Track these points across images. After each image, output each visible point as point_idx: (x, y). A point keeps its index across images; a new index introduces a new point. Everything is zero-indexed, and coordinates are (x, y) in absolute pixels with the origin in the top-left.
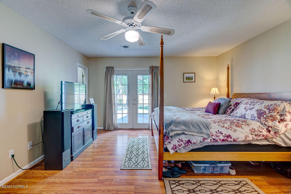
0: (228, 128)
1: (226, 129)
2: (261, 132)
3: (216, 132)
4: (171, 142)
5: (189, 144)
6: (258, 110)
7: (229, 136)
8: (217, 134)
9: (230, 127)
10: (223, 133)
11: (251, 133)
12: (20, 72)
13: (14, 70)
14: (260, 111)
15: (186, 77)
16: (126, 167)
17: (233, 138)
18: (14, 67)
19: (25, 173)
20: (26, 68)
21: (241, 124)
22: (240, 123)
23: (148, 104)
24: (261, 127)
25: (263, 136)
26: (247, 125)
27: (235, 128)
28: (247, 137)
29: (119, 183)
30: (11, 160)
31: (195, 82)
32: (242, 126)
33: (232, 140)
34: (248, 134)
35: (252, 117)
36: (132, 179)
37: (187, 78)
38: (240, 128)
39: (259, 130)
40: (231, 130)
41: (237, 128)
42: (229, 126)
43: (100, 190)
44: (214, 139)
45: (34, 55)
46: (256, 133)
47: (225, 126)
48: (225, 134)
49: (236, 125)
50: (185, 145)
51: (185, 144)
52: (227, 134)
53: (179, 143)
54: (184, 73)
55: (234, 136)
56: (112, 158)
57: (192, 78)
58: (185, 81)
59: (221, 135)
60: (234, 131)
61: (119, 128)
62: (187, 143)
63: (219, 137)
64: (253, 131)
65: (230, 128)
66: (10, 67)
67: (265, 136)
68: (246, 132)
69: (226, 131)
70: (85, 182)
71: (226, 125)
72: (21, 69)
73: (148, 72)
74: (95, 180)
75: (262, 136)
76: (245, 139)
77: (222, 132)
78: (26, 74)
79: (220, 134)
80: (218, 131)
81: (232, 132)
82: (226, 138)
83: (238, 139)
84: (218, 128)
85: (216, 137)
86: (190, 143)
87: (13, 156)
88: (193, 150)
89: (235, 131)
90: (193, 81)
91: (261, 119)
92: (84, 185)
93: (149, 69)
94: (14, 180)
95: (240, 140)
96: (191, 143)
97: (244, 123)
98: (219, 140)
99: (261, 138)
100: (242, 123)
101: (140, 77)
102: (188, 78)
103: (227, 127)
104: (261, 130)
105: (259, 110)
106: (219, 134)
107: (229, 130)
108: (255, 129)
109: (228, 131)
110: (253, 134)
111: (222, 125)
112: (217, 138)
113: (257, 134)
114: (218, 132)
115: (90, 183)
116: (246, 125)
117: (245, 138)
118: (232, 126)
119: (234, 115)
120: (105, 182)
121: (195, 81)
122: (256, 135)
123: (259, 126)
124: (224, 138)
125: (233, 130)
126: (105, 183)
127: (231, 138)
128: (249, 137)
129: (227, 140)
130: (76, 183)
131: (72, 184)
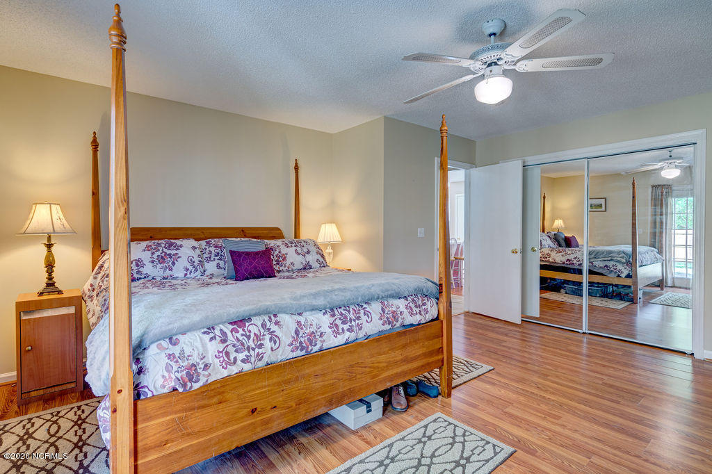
16: (494, 446)
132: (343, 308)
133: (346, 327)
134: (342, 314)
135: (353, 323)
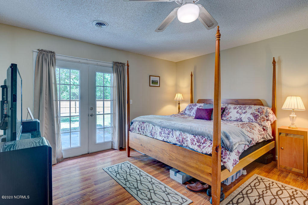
4: (230, 157)
14: (254, 114)
15: (152, 81)
23: (111, 114)
35: (249, 120)
54: (150, 76)
57: (157, 82)
60: (253, 134)
61: (64, 157)
73: (111, 69)
83: (256, 140)
91: (258, 121)
93: (112, 65)
101: (99, 75)
102: (154, 82)
105: (252, 113)
119: (228, 119)
121: (159, 85)
132: (201, 136)
133: (198, 144)
134: (198, 138)
135: (202, 144)
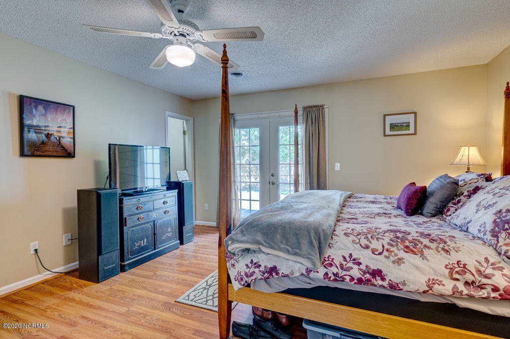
0: (380, 250)
1: (373, 253)
2: (486, 277)
3: (344, 258)
4: (236, 264)
5: (271, 275)
6: (500, 211)
7: (377, 273)
8: (344, 263)
9: (387, 250)
10: (361, 264)
11: (451, 273)
12: (48, 133)
13: (37, 131)
14: (504, 214)
15: (391, 124)
16: (188, 300)
17: (388, 280)
18: (37, 126)
19: (56, 278)
20: (58, 127)
21: (425, 246)
22: (422, 243)
24: (492, 260)
25: (496, 289)
26: (442, 252)
27: (402, 254)
28: (434, 284)
29: (150, 324)
30: (34, 256)
31: (415, 134)
32: (426, 252)
33: (385, 284)
34: (441, 275)
35: (479, 231)
36: (177, 322)
37: (393, 127)
38: (417, 257)
39: (479, 271)
40: (386, 257)
41: (407, 257)
42: (383, 246)
43: (113, 327)
44: (335, 273)
45: (74, 107)
46: (469, 278)
47: (372, 246)
48: (367, 266)
49: (407, 247)
50: (263, 276)
51: (264, 273)
52: (373, 267)
53: (247, 270)
55: (393, 274)
56: (182, 280)
57: (408, 126)
58: (388, 132)
59: (355, 267)
60: (394, 262)
62: (268, 272)
63: (349, 271)
64: (457, 270)
65: (386, 253)
66: (30, 127)
67: (502, 292)
68: (433, 269)
69: (372, 259)
70: (108, 309)
71: (376, 245)
72: (48, 129)
74: (123, 310)
75: (489, 289)
76: (428, 289)
77: (359, 259)
78: (59, 135)
79: (354, 263)
80: (351, 255)
81: (389, 263)
82: (368, 276)
83: (404, 284)
84: (353, 248)
85: (340, 271)
86: (274, 274)
87: (36, 250)
88: (289, 292)
89: (399, 261)
90: (412, 131)
91: (500, 239)
92: (103, 313)
93: (301, 112)
94: (37, 284)
95: (412, 287)
96: (277, 274)
97: (434, 245)
98: (348, 278)
99: (488, 293)
100: (429, 244)
102: (396, 126)
103: (377, 250)
104: (489, 271)
105: (504, 210)
106: (350, 265)
107: (381, 257)
108: (465, 265)
109: (377, 260)
110: (458, 280)
111: (364, 242)
112: (342, 273)
113: (473, 282)
114: (348, 259)
115: (112, 312)
116: (440, 249)
117: (428, 286)
118: (392, 249)
119: (451, 221)
120: (133, 316)
121: (415, 131)
122: (466, 283)
123: (486, 259)
124: (363, 276)
125: (392, 259)
126: (132, 318)
127: (383, 279)
128: (440, 283)
129: (370, 281)
130: (97, 307)
131: (90, 307)
